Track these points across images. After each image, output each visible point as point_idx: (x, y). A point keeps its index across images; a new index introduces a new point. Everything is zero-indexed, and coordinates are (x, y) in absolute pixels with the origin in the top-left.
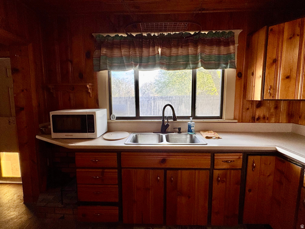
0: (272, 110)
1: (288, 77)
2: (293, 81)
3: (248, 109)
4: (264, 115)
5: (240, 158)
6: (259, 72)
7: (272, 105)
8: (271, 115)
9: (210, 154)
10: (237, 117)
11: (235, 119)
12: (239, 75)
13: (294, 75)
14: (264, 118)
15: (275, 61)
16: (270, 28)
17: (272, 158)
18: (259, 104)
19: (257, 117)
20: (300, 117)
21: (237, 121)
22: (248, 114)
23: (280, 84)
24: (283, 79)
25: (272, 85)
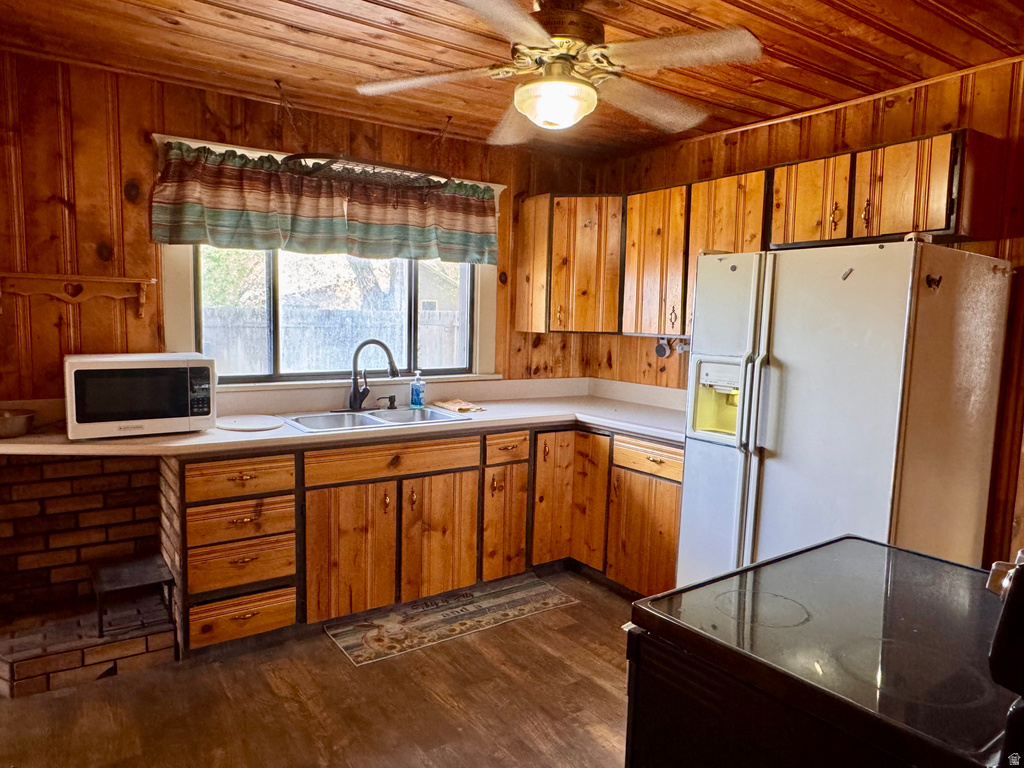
0: (558, 352)
1: (584, 293)
2: (591, 301)
3: (519, 350)
4: (545, 363)
5: (525, 439)
6: (540, 278)
7: (557, 341)
8: (557, 362)
9: (478, 437)
10: (501, 369)
11: (496, 372)
12: (503, 278)
13: (592, 289)
14: (546, 368)
15: (565, 262)
16: (556, 200)
17: (570, 435)
18: (538, 340)
19: (534, 367)
20: (599, 365)
21: (501, 376)
22: (519, 362)
23: (573, 305)
24: (578, 296)
25: (563, 304)
